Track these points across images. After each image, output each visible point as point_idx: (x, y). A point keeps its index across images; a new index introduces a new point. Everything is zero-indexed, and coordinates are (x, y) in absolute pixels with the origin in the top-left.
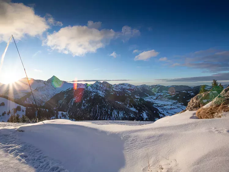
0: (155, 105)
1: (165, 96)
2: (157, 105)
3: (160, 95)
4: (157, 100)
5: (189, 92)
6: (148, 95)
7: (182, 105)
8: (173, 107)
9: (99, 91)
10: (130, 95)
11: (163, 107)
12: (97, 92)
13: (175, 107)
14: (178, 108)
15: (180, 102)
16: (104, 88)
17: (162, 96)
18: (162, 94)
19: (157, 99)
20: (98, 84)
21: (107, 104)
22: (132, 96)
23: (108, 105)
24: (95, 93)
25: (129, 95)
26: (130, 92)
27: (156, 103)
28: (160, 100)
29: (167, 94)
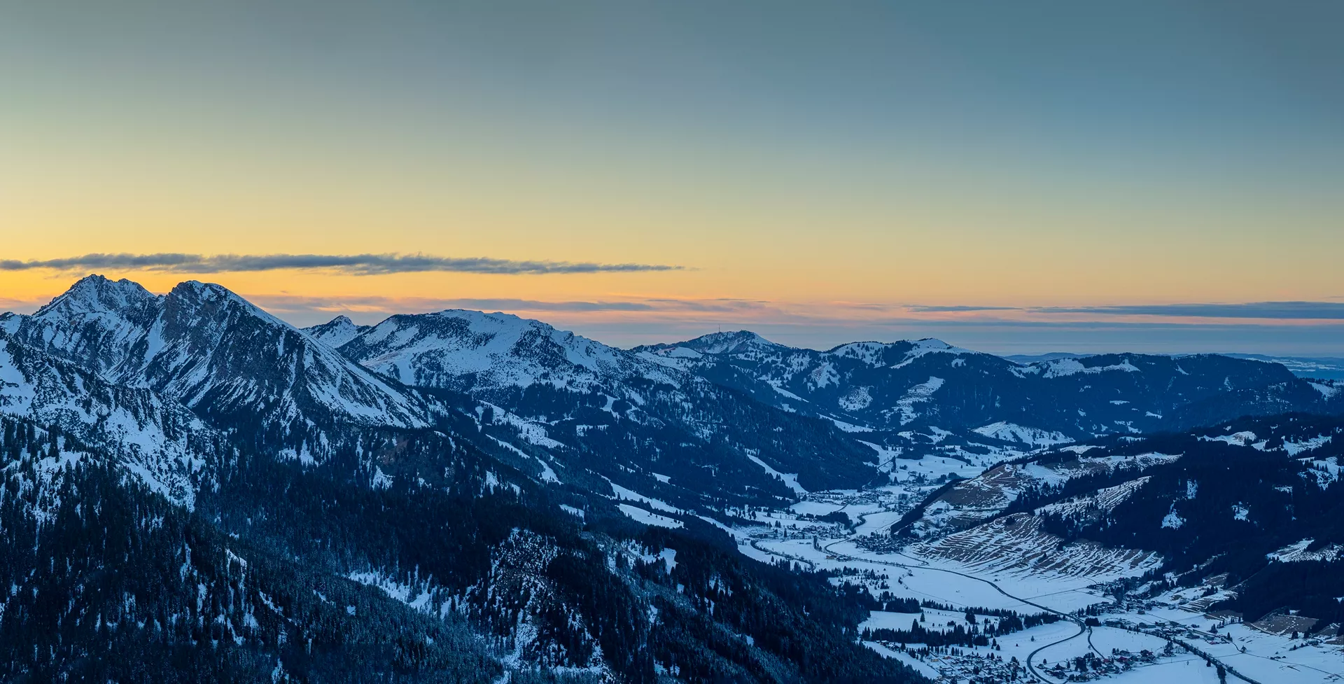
0: (880, 620)
1: (1011, 495)
2: (902, 622)
3: (950, 489)
4: (910, 550)
5: (1292, 448)
6: (790, 480)
7: (1214, 610)
8: (1106, 641)
9: (120, 421)
10: (548, 475)
11: (983, 651)
12: (94, 431)
13: (1135, 643)
14: (1168, 652)
15: (1187, 582)
16: (195, 377)
17: (976, 496)
18: (972, 471)
19: (903, 533)
20: (110, 320)
21: (237, 618)
22: (567, 493)
23: (251, 621)
24: (72, 445)
25: (525, 475)
26: (552, 433)
27: (899, 593)
28: (945, 553)
29: (1034, 471)
